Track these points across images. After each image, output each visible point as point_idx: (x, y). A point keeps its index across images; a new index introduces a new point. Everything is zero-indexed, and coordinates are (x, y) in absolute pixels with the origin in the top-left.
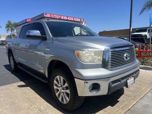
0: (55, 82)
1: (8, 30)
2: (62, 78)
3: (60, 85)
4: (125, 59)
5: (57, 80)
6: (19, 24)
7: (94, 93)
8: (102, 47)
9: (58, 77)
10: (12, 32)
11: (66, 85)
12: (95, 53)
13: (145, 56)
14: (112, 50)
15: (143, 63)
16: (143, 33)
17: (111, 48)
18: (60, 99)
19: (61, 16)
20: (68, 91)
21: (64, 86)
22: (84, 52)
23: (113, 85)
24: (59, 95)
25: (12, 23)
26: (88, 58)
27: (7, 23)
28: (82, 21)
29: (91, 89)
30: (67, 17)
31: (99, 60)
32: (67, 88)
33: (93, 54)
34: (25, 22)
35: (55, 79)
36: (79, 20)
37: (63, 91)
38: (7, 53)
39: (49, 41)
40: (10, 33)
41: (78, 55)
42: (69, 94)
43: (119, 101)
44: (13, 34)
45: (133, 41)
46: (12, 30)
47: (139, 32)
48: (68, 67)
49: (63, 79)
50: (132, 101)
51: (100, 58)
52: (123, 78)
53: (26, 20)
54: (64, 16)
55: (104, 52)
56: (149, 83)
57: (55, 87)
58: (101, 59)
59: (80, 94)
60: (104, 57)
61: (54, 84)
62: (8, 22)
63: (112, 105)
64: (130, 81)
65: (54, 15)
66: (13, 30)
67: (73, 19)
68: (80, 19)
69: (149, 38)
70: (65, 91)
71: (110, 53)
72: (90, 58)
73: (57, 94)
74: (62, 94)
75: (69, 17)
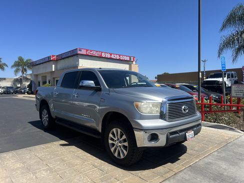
0: (111, 135)
1: (16, 71)
2: (119, 130)
3: (116, 139)
4: (183, 112)
5: (113, 134)
6: (37, 63)
7: (153, 144)
8: (159, 99)
9: (114, 130)
10: (23, 73)
11: (124, 137)
12: (153, 105)
13: (219, 111)
14: (169, 102)
15: (216, 120)
16: (220, 79)
17: (168, 100)
18: (116, 155)
19: (102, 53)
20: (126, 144)
21: (121, 139)
22: (143, 103)
23: (171, 136)
24: (115, 150)
25: (25, 61)
26: (146, 109)
27: (17, 60)
28: (132, 60)
29: (149, 140)
30: (111, 55)
31: (157, 111)
32: (125, 141)
33: (151, 106)
34: (47, 60)
35: (111, 132)
36: (128, 59)
37: (120, 144)
38: (36, 105)
39: (104, 92)
40: (19, 75)
41: (137, 106)
42: (127, 146)
43: (179, 159)
44: (24, 77)
45: (207, 90)
46: (24, 70)
47: (214, 78)
48: (127, 118)
49: (121, 132)
50: (194, 159)
51: (158, 109)
52: (181, 131)
53: (49, 57)
54: (105, 53)
55: (162, 104)
56: (218, 143)
57: (110, 142)
58: (159, 111)
59: (139, 145)
60: (162, 109)
61: (109, 138)
62: (19, 59)
63: (172, 162)
64: (190, 134)
65: (91, 51)
66: (26, 70)
67: (120, 56)
68: (129, 57)
69: (230, 85)
70: (122, 144)
71: (168, 105)
72: (148, 109)
73: (112, 149)
74: (119, 148)
75: (113, 55)
